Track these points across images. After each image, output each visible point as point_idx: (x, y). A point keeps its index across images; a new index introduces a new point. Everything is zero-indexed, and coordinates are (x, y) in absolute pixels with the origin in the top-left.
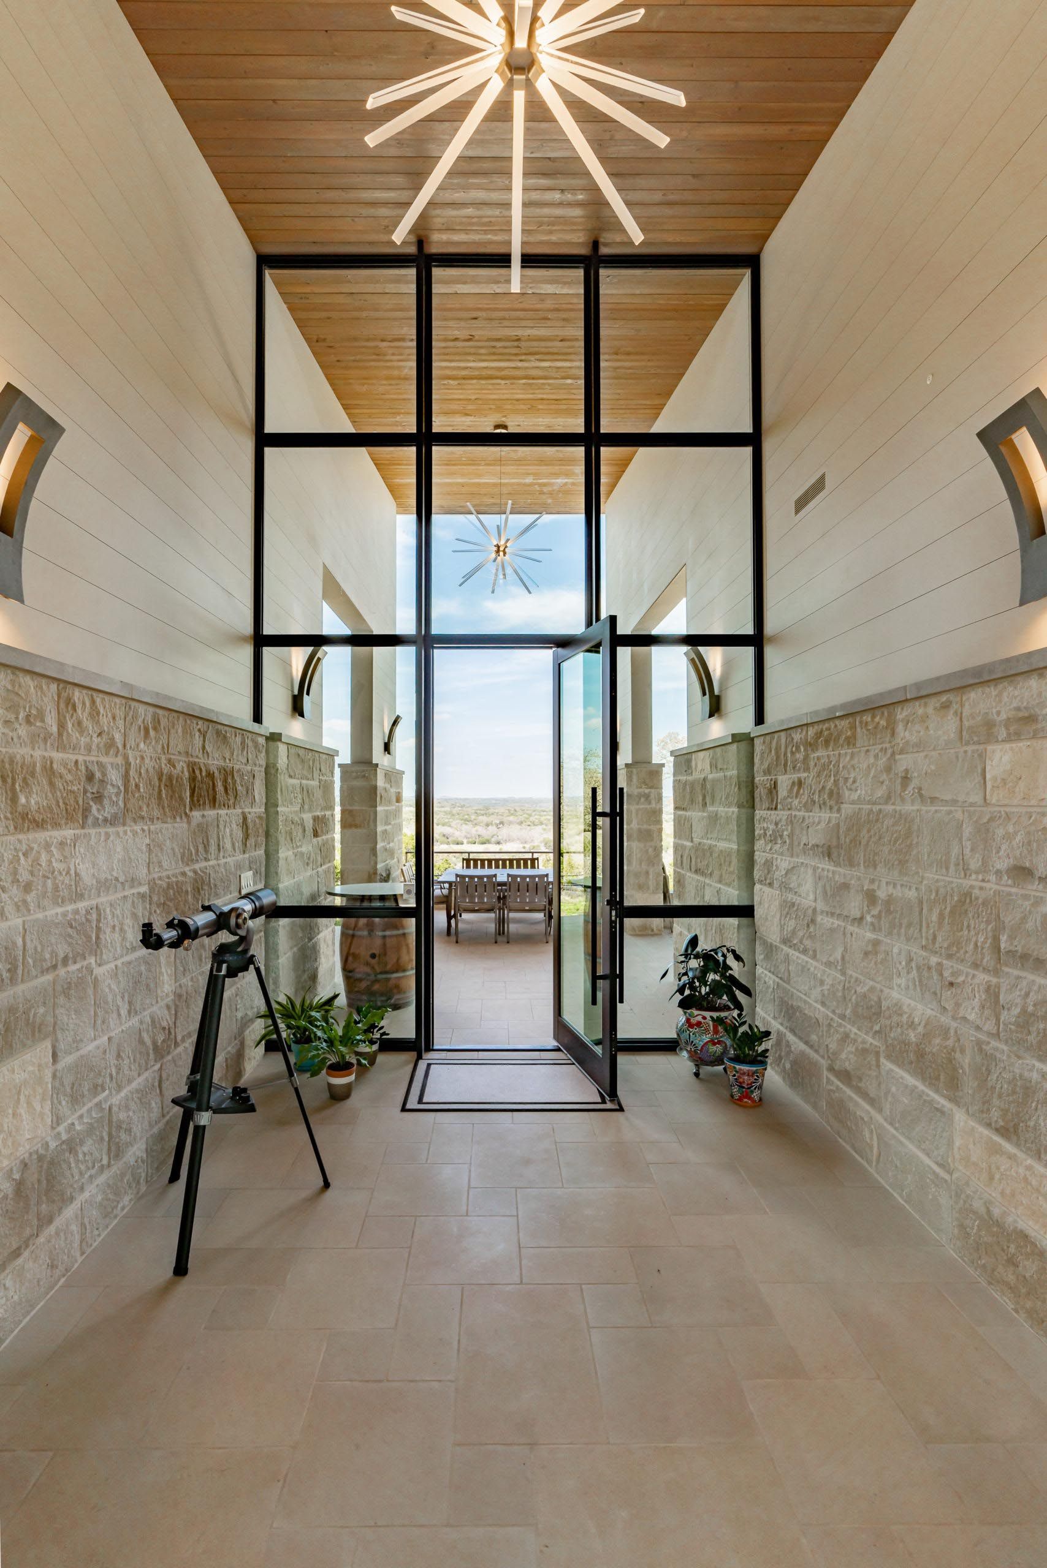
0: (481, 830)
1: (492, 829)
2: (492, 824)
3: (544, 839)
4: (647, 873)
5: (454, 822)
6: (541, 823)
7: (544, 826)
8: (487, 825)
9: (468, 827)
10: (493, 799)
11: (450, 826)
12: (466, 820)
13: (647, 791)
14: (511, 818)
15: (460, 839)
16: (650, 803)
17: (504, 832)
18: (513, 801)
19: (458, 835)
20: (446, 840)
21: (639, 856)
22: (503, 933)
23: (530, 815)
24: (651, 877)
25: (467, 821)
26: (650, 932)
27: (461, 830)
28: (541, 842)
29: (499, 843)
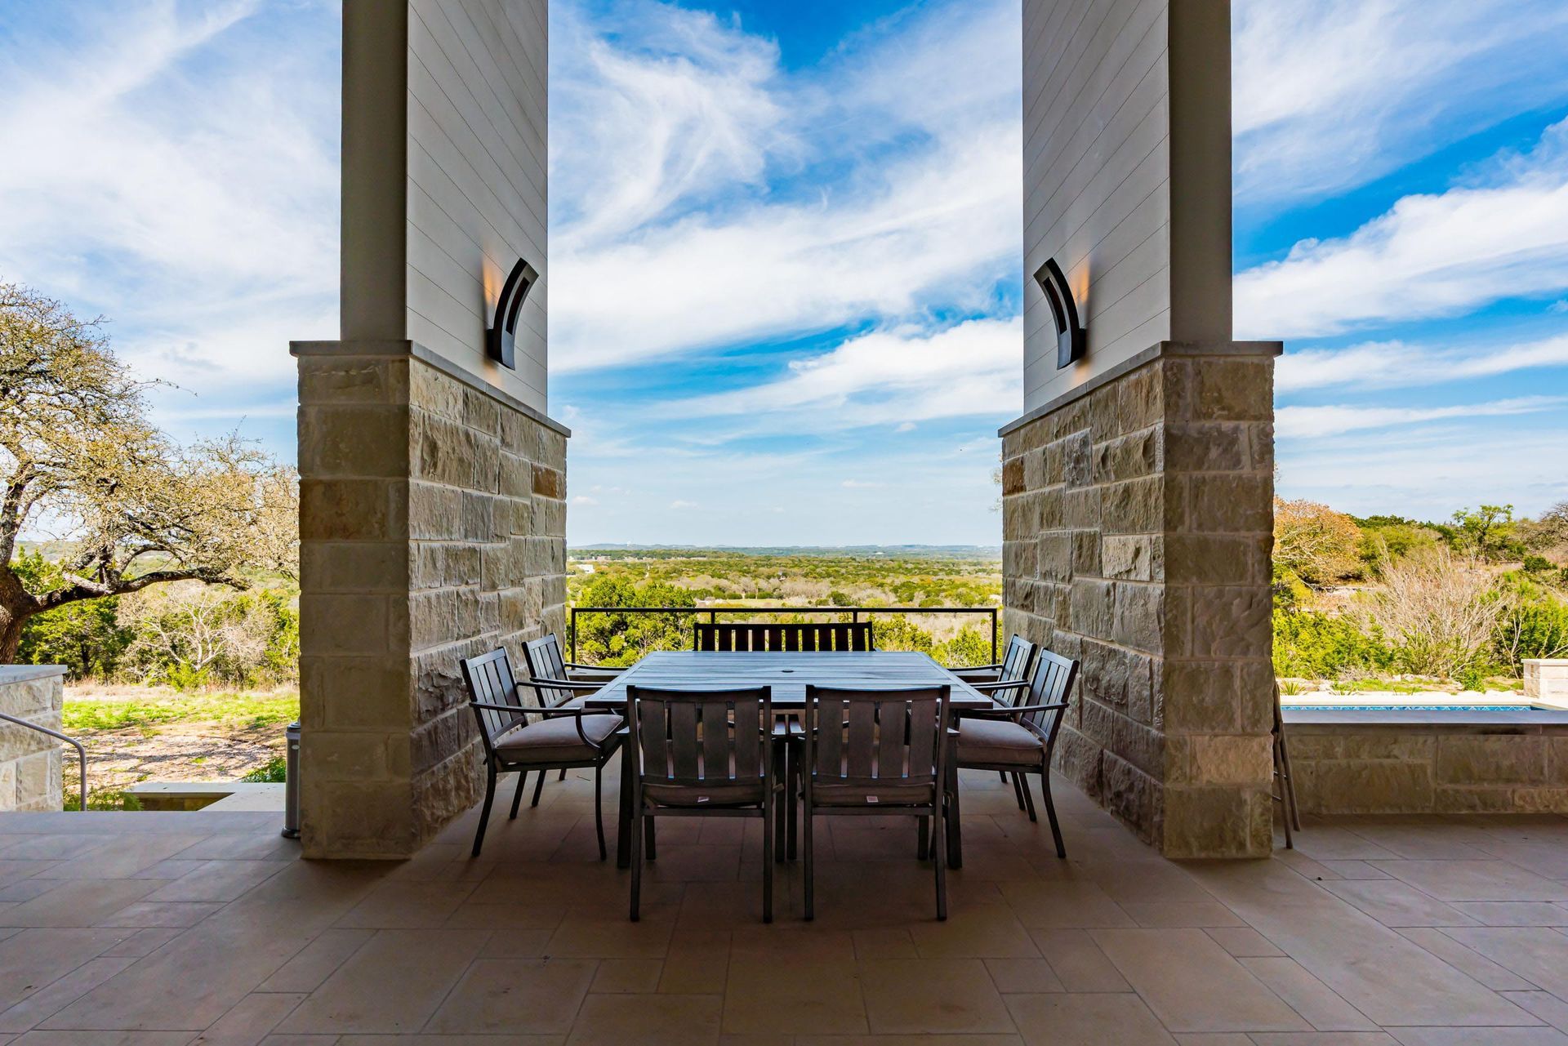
0: (762, 583)
1: (774, 582)
2: (774, 577)
3: (833, 593)
4: (1227, 672)
5: (731, 574)
6: (829, 575)
7: (832, 579)
8: (769, 577)
9: (746, 580)
10: (775, 548)
11: (727, 578)
12: (745, 571)
13: (1227, 425)
14: (796, 570)
15: (737, 593)
16: (1237, 463)
17: (787, 585)
18: (798, 550)
19: (735, 588)
20: (721, 593)
21: (1202, 621)
22: (792, 854)
23: (817, 567)
24: (1237, 683)
25: (745, 573)
26: (1233, 853)
27: (738, 583)
28: (829, 596)
29: (781, 597)
